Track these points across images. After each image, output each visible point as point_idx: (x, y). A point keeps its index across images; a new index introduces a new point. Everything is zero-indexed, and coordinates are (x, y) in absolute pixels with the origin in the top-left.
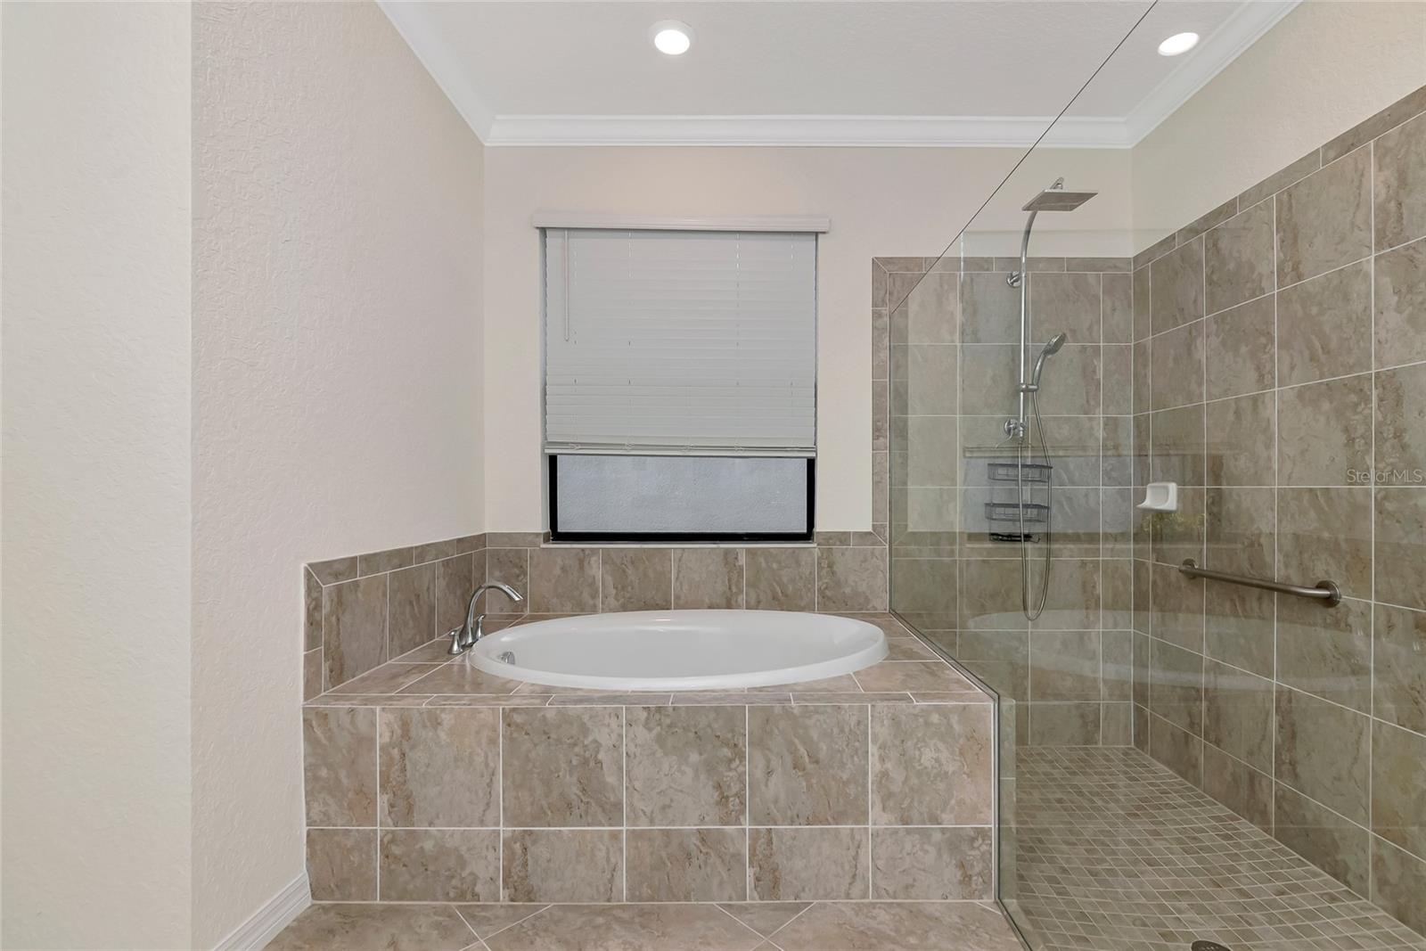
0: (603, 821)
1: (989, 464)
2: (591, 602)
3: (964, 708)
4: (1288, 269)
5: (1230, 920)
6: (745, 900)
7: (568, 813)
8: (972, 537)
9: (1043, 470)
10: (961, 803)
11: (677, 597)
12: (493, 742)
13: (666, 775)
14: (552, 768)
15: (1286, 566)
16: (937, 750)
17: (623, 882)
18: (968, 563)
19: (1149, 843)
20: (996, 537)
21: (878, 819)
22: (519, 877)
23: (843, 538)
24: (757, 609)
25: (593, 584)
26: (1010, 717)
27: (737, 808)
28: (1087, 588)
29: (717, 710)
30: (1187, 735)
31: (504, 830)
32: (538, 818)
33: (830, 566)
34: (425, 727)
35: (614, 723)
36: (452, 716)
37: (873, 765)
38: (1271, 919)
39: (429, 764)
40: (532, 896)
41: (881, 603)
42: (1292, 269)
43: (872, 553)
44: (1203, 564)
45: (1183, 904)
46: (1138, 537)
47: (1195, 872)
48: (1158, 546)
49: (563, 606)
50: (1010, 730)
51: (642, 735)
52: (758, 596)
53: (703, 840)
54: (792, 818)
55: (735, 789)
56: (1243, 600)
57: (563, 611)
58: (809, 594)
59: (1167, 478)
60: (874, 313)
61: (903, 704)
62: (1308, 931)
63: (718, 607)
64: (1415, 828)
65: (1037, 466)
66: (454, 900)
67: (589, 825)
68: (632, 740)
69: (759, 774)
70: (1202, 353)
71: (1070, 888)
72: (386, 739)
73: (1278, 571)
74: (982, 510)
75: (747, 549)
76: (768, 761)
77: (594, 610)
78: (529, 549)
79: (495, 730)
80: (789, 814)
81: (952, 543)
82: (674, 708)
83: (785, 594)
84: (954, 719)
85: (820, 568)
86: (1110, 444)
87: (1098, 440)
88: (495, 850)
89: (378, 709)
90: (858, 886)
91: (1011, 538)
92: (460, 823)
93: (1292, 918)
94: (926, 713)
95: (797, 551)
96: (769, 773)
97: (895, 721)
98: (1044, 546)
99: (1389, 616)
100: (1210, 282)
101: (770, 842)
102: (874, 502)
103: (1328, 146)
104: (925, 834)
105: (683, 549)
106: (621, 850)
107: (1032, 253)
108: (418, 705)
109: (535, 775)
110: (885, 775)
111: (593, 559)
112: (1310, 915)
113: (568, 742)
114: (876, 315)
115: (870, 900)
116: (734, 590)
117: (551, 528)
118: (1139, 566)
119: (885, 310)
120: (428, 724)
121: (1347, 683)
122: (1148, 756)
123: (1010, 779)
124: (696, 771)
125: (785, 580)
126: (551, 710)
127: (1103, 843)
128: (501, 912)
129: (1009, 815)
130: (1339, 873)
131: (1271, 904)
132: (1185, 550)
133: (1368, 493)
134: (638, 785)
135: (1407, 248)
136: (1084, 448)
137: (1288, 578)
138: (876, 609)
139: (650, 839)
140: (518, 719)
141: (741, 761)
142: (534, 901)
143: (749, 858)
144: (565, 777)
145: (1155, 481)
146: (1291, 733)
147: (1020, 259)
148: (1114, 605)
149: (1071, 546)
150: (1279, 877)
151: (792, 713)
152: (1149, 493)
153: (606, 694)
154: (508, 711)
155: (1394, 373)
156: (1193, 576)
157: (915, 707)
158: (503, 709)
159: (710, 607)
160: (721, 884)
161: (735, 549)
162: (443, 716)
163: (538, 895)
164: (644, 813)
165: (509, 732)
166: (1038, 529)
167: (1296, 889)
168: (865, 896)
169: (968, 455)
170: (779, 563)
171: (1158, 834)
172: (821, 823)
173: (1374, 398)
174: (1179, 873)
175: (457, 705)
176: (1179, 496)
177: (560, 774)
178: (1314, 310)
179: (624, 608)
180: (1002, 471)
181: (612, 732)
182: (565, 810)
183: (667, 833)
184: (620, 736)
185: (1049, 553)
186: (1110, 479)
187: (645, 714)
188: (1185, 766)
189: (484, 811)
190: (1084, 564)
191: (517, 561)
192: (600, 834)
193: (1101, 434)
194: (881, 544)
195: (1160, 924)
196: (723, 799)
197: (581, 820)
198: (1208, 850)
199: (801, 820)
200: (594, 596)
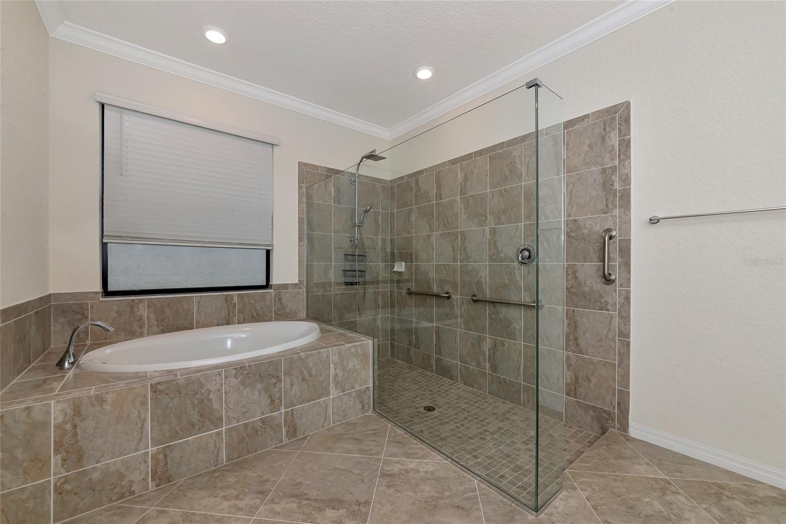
0: (212, 428)
1: (345, 254)
2: (139, 331)
3: (362, 344)
4: (438, 196)
5: (430, 399)
6: (282, 442)
7: (192, 430)
8: (338, 284)
9: (363, 256)
10: (362, 379)
11: (198, 322)
12: (144, 403)
13: (245, 398)
14: (182, 409)
15: (438, 288)
16: (354, 362)
17: (224, 455)
18: (337, 294)
19: (404, 385)
20: (347, 284)
21: (334, 393)
22: (162, 472)
23: (285, 286)
24: (243, 323)
25: (141, 319)
26: (376, 345)
27: (278, 404)
28: (376, 301)
29: (269, 363)
30: (409, 348)
31: (151, 450)
32: (175, 436)
33: (280, 300)
34: (93, 405)
35: (218, 378)
36: (115, 395)
37: (332, 372)
38: (439, 395)
39: (96, 427)
40: (170, 480)
41: (303, 314)
42: (439, 196)
43: (299, 293)
44: (413, 289)
45: (418, 399)
46: (392, 282)
47: (418, 389)
48: (398, 285)
49: (118, 335)
50: (376, 350)
51: (233, 381)
52: (244, 317)
53: (263, 423)
54: (302, 401)
55: (277, 395)
56: (425, 300)
57: (118, 338)
58: (270, 314)
59: (401, 260)
60: (299, 186)
61: (342, 347)
62: (447, 395)
63: (222, 325)
64: (468, 358)
65: (361, 255)
66: (116, 501)
67: (204, 433)
68: (228, 385)
69: (288, 387)
70: (413, 218)
71: (388, 404)
72: (60, 419)
73: (435, 289)
74: (341, 273)
75: (238, 294)
76: (292, 380)
77: (141, 335)
78: (89, 302)
79: (145, 397)
80: (301, 400)
81: (330, 286)
82: (249, 366)
83: (258, 315)
84: (359, 349)
85: (275, 301)
86: (383, 247)
87: (379, 246)
88: (146, 463)
89: (53, 402)
90: (327, 421)
91: (352, 284)
92: (120, 455)
93: (444, 393)
94: (350, 348)
95: (264, 294)
96: (292, 385)
97: (340, 354)
98: (363, 286)
99: (463, 300)
100: (416, 195)
101: (293, 415)
102: (299, 270)
103: (449, 161)
104: (350, 394)
105: (202, 296)
106: (223, 439)
107: (360, 172)
108: (88, 393)
109: (172, 415)
110: (336, 375)
111: (140, 306)
112: (447, 391)
113: (192, 393)
114: (300, 187)
115: (332, 425)
116: (231, 315)
117: (103, 288)
118: (392, 292)
119: (304, 185)
120: (96, 403)
121: (453, 321)
122: (395, 359)
123: (376, 367)
124: (260, 392)
125: (258, 308)
126: (181, 380)
127: (392, 389)
128: (153, 493)
129: (376, 381)
130: (451, 378)
131: (438, 391)
132: (408, 285)
133: (458, 265)
134: (230, 406)
135: (467, 197)
136: (375, 249)
137: (438, 291)
138: (300, 317)
139: (237, 430)
140: (160, 387)
141: (280, 383)
142: (172, 482)
143: (284, 424)
144: (191, 412)
145: (398, 261)
146: (439, 339)
147: (356, 174)
148: (385, 307)
149: (371, 286)
150: (438, 384)
151: (302, 358)
152: (395, 265)
153: (209, 366)
154: (154, 385)
155: (464, 232)
156: (410, 293)
157: (346, 347)
158: (151, 384)
159: (218, 325)
160: (272, 439)
161: (232, 294)
162: (108, 396)
163: (174, 478)
164: (234, 418)
165: (155, 396)
166: (361, 280)
167: (442, 385)
168: (329, 424)
169: (336, 250)
170: (255, 299)
171: (405, 381)
172: (313, 400)
173: (459, 238)
174: (415, 391)
175: (118, 388)
176: (405, 267)
177: (188, 411)
178: (445, 210)
179: (163, 332)
180: (350, 257)
181: (217, 383)
182: (191, 428)
183: (246, 424)
184: (222, 384)
185: (365, 289)
186: (383, 261)
187: (235, 371)
188: (408, 359)
189: (138, 443)
190: (375, 292)
191: (80, 310)
192: (211, 436)
193: (380, 244)
194: (302, 288)
195: (414, 406)
196: (273, 401)
197: (200, 431)
198: (419, 382)
199: (305, 402)
200: (141, 327)
